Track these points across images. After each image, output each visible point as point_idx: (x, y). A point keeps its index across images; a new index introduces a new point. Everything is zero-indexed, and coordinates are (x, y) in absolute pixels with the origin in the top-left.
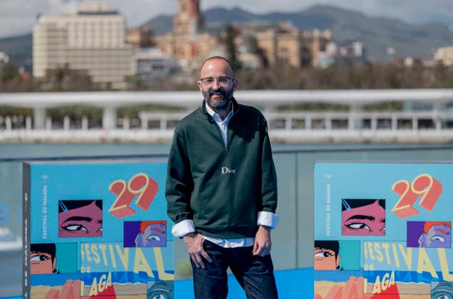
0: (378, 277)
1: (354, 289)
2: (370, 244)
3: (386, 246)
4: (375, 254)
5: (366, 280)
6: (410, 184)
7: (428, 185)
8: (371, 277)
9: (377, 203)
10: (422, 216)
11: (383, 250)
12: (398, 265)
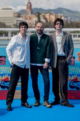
2: (71, 68)
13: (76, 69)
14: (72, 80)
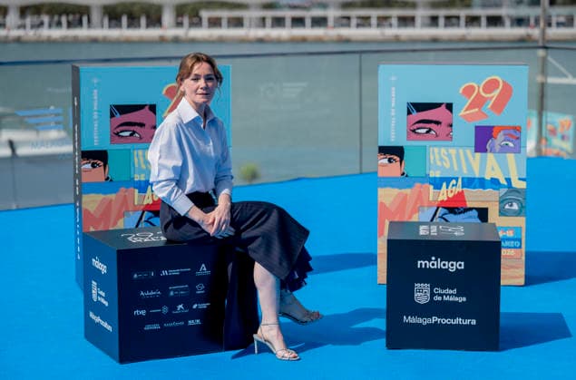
0: (444, 184)
1: (419, 197)
2: (436, 150)
3: (453, 151)
4: (441, 159)
5: (432, 187)
6: (479, 87)
7: (498, 88)
8: (437, 183)
9: (443, 106)
10: (491, 120)
11: (449, 156)
12: (465, 171)
13: (458, 155)
14: (442, 201)
